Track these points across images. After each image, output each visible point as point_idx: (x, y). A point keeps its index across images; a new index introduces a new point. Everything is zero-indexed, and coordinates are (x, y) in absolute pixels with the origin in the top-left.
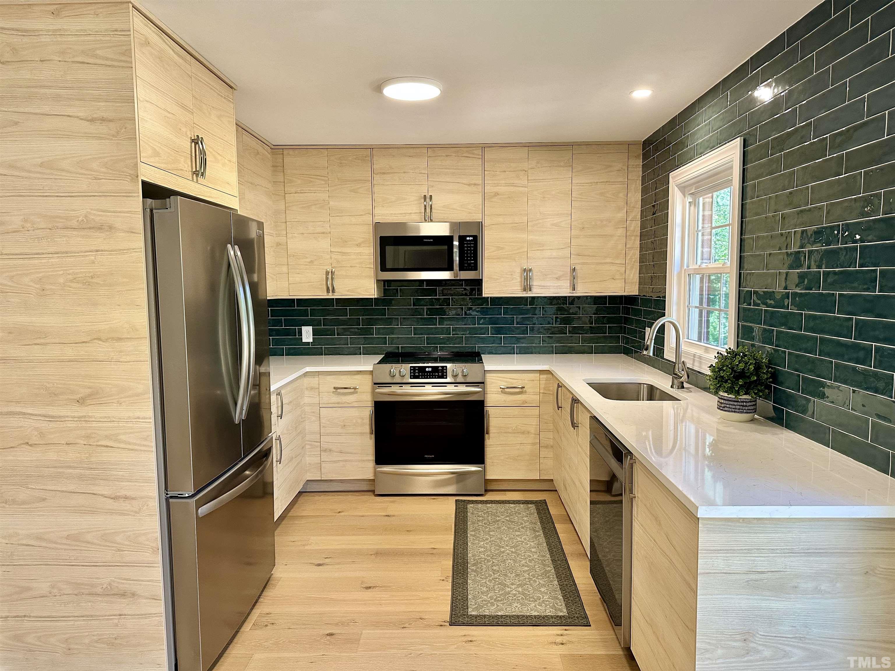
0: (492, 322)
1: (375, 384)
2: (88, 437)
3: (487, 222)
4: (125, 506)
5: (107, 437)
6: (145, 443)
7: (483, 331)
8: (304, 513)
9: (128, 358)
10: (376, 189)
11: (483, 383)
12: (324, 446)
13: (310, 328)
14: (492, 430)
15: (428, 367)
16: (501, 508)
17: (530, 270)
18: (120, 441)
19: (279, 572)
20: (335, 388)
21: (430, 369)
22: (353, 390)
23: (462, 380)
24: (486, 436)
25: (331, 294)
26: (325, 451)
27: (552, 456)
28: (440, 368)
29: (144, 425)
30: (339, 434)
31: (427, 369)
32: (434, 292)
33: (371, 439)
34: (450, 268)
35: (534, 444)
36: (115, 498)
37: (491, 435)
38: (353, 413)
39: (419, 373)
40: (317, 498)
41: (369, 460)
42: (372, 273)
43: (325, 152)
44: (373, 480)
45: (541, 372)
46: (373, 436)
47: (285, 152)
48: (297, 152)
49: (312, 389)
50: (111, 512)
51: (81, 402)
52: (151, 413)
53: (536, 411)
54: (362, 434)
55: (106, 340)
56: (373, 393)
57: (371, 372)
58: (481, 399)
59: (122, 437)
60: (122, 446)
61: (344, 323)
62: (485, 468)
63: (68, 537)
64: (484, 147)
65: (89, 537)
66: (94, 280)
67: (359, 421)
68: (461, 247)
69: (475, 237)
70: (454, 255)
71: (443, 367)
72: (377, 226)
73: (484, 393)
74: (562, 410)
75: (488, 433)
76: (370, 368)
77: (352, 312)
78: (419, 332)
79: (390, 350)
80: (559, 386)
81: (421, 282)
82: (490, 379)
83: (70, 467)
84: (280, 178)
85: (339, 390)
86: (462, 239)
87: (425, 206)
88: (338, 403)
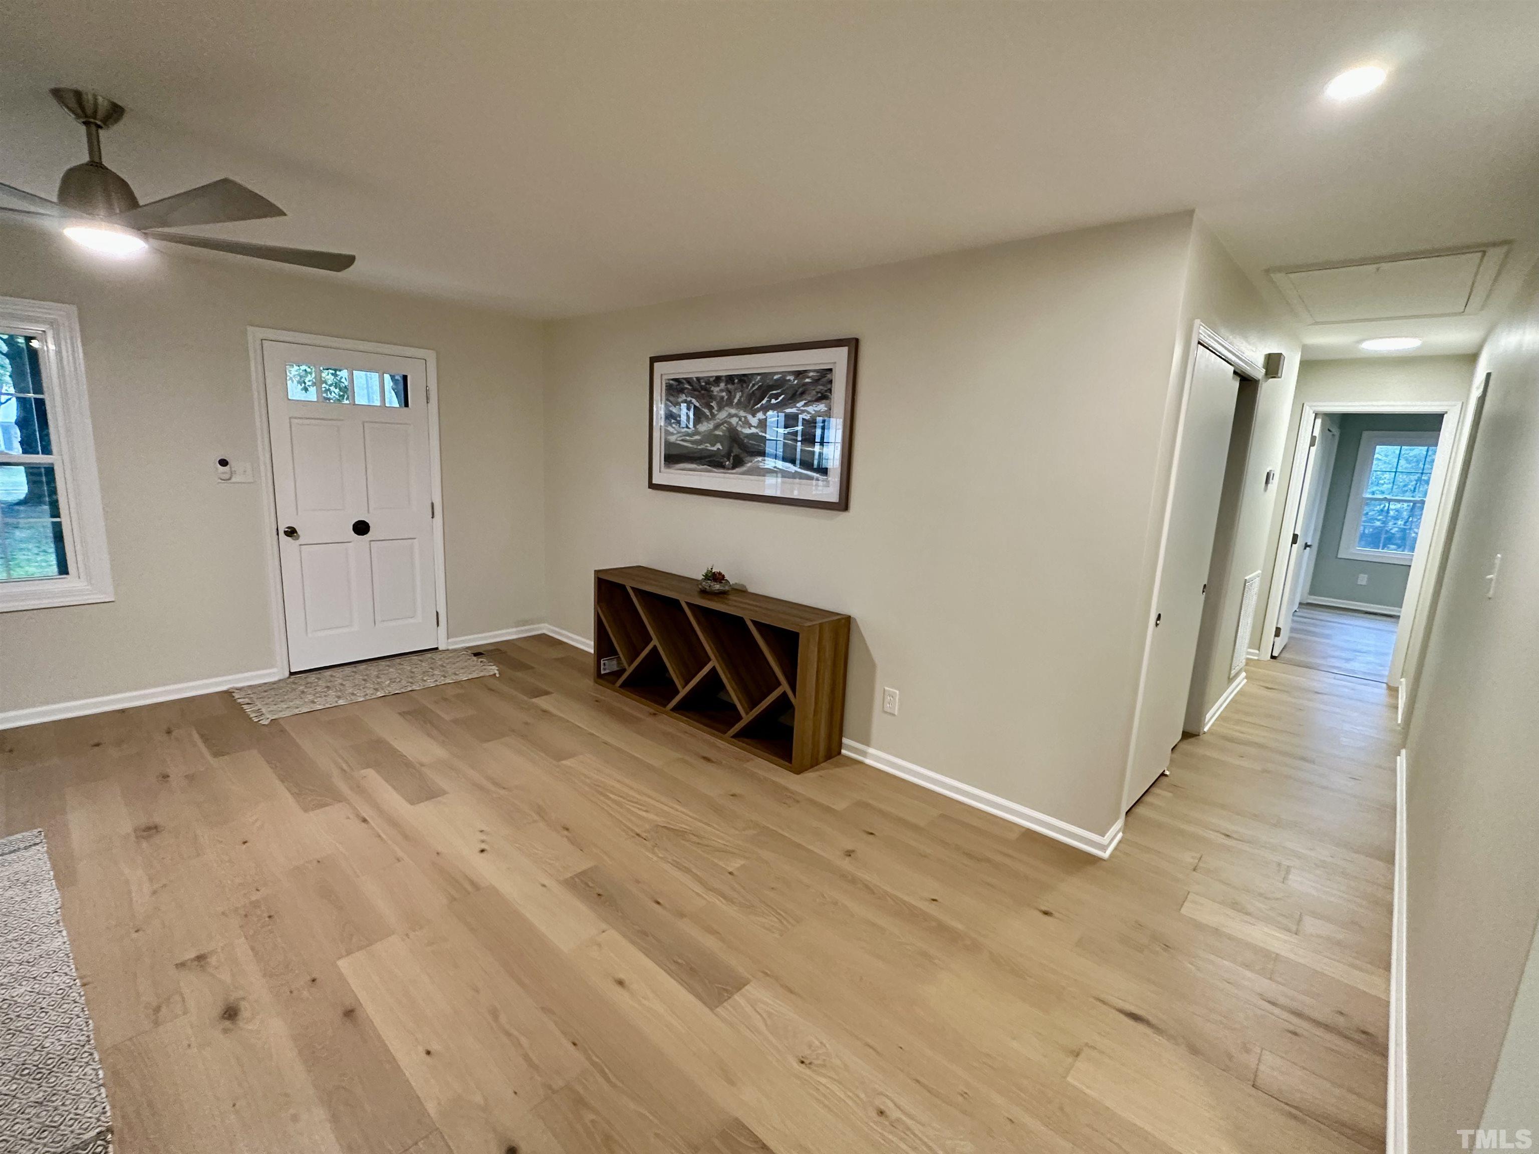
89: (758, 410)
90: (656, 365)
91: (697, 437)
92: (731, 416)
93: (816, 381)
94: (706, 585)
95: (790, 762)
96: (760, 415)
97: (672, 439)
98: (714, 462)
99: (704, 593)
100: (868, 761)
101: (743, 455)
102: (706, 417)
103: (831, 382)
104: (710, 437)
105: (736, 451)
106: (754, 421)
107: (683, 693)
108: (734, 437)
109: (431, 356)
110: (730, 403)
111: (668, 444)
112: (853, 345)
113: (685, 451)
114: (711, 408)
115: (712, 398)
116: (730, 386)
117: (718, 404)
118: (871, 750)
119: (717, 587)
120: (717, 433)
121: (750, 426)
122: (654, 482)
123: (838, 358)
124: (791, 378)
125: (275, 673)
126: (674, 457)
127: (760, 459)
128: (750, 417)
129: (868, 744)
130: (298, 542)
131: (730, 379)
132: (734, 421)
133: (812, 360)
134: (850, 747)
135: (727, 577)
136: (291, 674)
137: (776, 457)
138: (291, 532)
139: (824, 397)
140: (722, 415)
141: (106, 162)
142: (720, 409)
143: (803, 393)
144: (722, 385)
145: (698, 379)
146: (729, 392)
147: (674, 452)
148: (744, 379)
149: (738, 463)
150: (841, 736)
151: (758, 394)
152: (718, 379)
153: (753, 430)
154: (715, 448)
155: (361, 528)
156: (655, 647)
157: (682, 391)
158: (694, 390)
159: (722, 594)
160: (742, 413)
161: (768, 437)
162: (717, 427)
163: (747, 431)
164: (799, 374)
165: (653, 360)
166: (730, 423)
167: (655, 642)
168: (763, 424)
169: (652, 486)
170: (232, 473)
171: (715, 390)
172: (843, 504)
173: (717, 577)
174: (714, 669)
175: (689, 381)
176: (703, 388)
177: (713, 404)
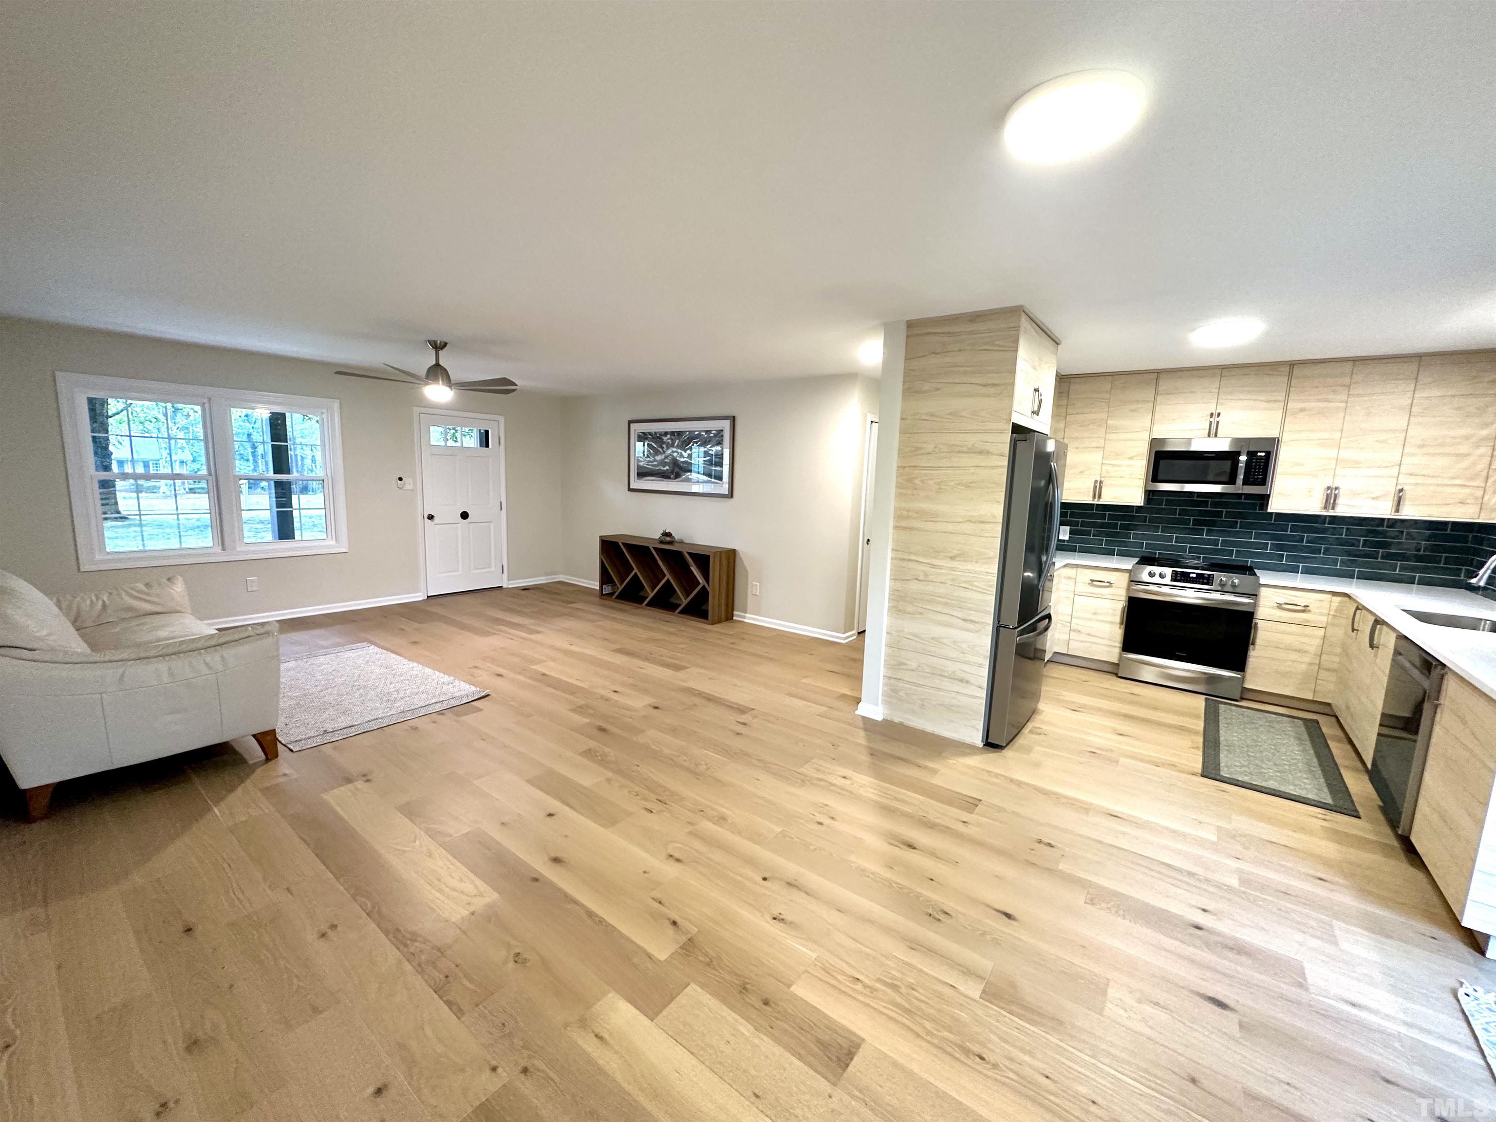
0: (1274, 537)
1: (1132, 581)
2: (954, 580)
3: (1285, 438)
4: (971, 626)
5: (965, 582)
6: (990, 589)
7: (1261, 546)
8: (1051, 675)
9: (986, 535)
10: (1158, 408)
11: (1256, 595)
12: (1074, 626)
13: (1068, 528)
14: (1259, 641)
15: (1193, 573)
16: (1258, 714)
17: (1336, 488)
18: (973, 585)
19: (1041, 706)
20: (1091, 580)
21: (1194, 575)
22: (1108, 584)
23: (1231, 590)
24: (1251, 647)
25: (1096, 500)
26: (1075, 631)
27: (1334, 680)
28: (1206, 576)
29: (991, 578)
30: (1090, 620)
31: (1192, 575)
32: (1205, 504)
33: (1120, 628)
34: (1232, 481)
35: (1311, 664)
36: (965, 620)
37: (1257, 647)
38: (1108, 604)
39: (1181, 577)
40: (1062, 667)
41: (1115, 647)
42: (1141, 483)
43: (1110, 378)
44: (1118, 665)
45: (1335, 594)
46: (1123, 627)
47: (1072, 380)
48: (1083, 380)
49: (1069, 578)
50: (961, 629)
51: (953, 558)
52: (996, 571)
53: (1321, 632)
54: (1112, 623)
55: (975, 522)
56: (1128, 589)
57: (1129, 571)
58: (1250, 610)
59: (976, 583)
60: (974, 588)
61: (1103, 525)
62: (1244, 677)
63: (933, 638)
64: (1292, 365)
65: (945, 641)
66: (972, 485)
67: (1111, 611)
68: (1248, 463)
69: (1268, 454)
70: (1239, 470)
71: (1209, 575)
72: (1154, 442)
73: (1255, 605)
74: (1357, 634)
75: (1253, 644)
76: (1129, 567)
77: (1111, 517)
78: (1181, 541)
79: (1144, 554)
80: (1357, 608)
81: (1191, 494)
82: (1264, 592)
83: (940, 597)
84: (1065, 402)
85: (1094, 583)
86: (1251, 454)
87: (1211, 423)
88: (1092, 593)
89: (688, 449)
90: (631, 424)
91: (655, 463)
92: (673, 452)
93: (715, 435)
94: (663, 538)
95: (707, 619)
96: (689, 452)
97: (641, 464)
98: (664, 476)
99: (662, 542)
100: (746, 620)
101: (681, 472)
102: (660, 453)
103: (723, 436)
104: (662, 463)
105: (677, 470)
106: (685, 455)
107: (651, 595)
108: (675, 463)
109: (502, 419)
110: (673, 445)
111: (639, 467)
112: (733, 419)
113: (649, 470)
114: (663, 448)
115: (663, 443)
116: (673, 437)
117: (667, 446)
118: (747, 615)
119: (668, 539)
120: (666, 460)
121: (684, 457)
122: (631, 487)
123: (726, 425)
124: (704, 433)
125: (420, 596)
126: (642, 474)
127: (689, 474)
128: (683, 452)
129: (746, 612)
130: (433, 523)
131: (673, 433)
132: (675, 454)
133: (714, 425)
134: (737, 615)
135: (673, 535)
136: (428, 597)
137: (698, 473)
138: (431, 517)
139: (720, 443)
140: (669, 451)
141: (440, 363)
142: (668, 449)
143: (709, 441)
144: (669, 436)
145: (655, 433)
146: (672, 440)
147: (641, 471)
148: (680, 434)
149: (677, 476)
150: (733, 610)
151: (687, 441)
152: (666, 434)
153: (686, 459)
154: (665, 469)
155: (465, 515)
156: (636, 574)
157: (646, 439)
158: (653, 438)
159: (671, 543)
160: (679, 451)
161: (693, 462)
162: (666, 457)
163: (682, 460)
164: (708, 432)
165: (630, 422)
166: (673, 456)
167: (636, 570)
168: (690, 456)
169: (630, 490)
170: (405, 484)
171: (665, 439)
172: (731, 495)
173: (667, 534)
174: (668, 579)
175: (650, 434)
176: (658, 437)
177: (664, 446)
